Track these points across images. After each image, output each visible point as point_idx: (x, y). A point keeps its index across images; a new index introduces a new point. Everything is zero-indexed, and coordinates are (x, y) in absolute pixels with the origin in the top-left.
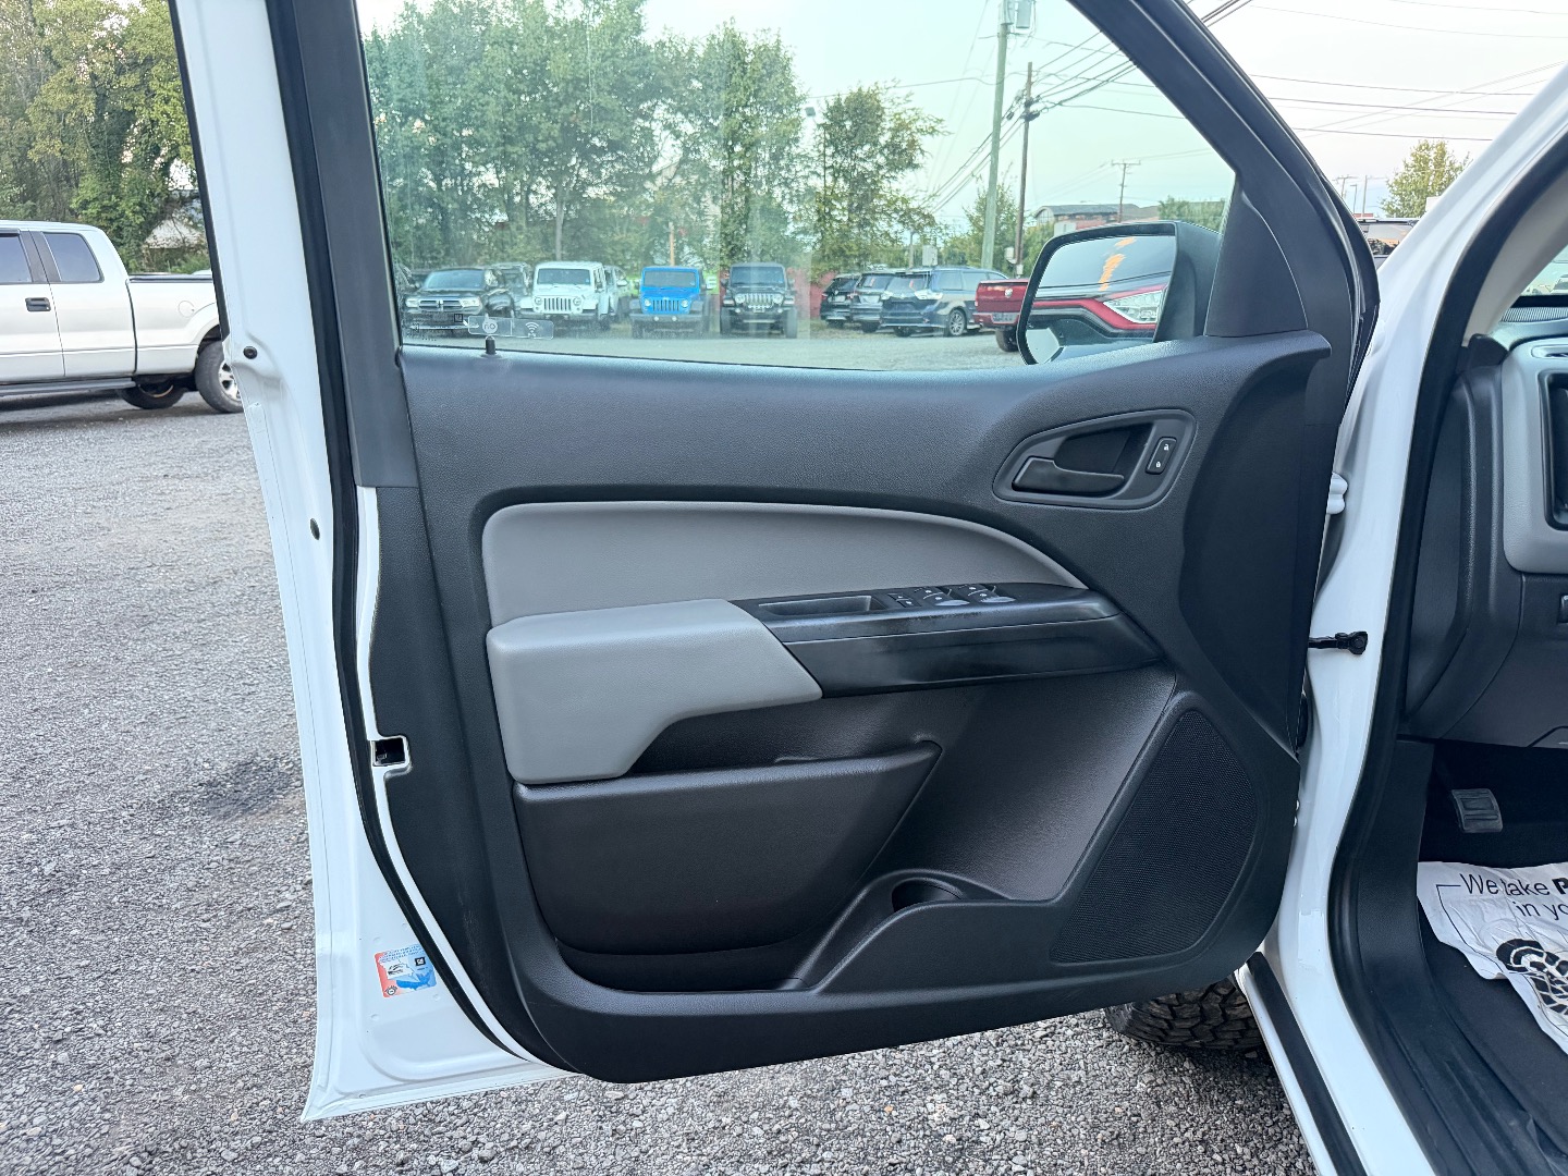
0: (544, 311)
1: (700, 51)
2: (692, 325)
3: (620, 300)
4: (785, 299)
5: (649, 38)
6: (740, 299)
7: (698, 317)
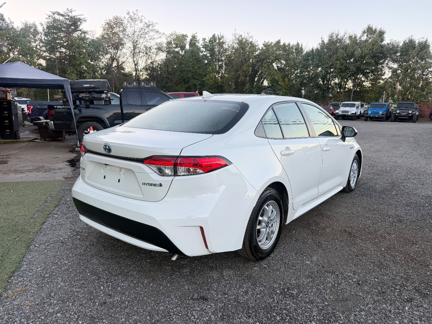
0: (341, 113)
1: (401, 45)
2: (382, 118)
3: (365, 111)
4: (413, 112)
5: (385, 42)
6: (398, 112)
7: (384, 116)
